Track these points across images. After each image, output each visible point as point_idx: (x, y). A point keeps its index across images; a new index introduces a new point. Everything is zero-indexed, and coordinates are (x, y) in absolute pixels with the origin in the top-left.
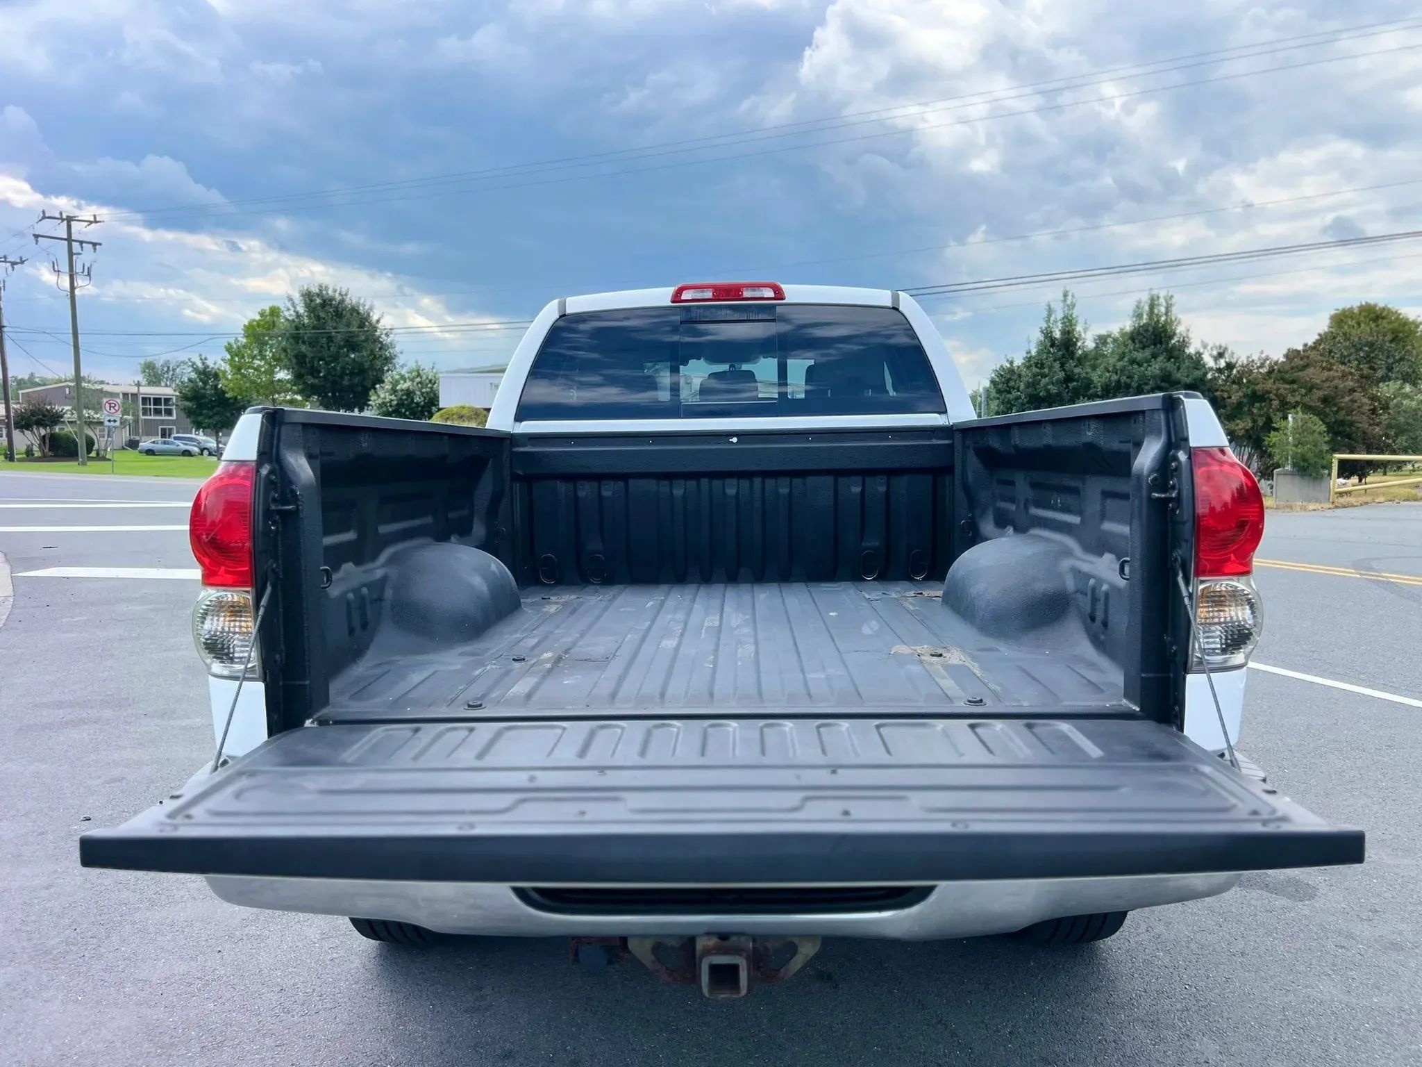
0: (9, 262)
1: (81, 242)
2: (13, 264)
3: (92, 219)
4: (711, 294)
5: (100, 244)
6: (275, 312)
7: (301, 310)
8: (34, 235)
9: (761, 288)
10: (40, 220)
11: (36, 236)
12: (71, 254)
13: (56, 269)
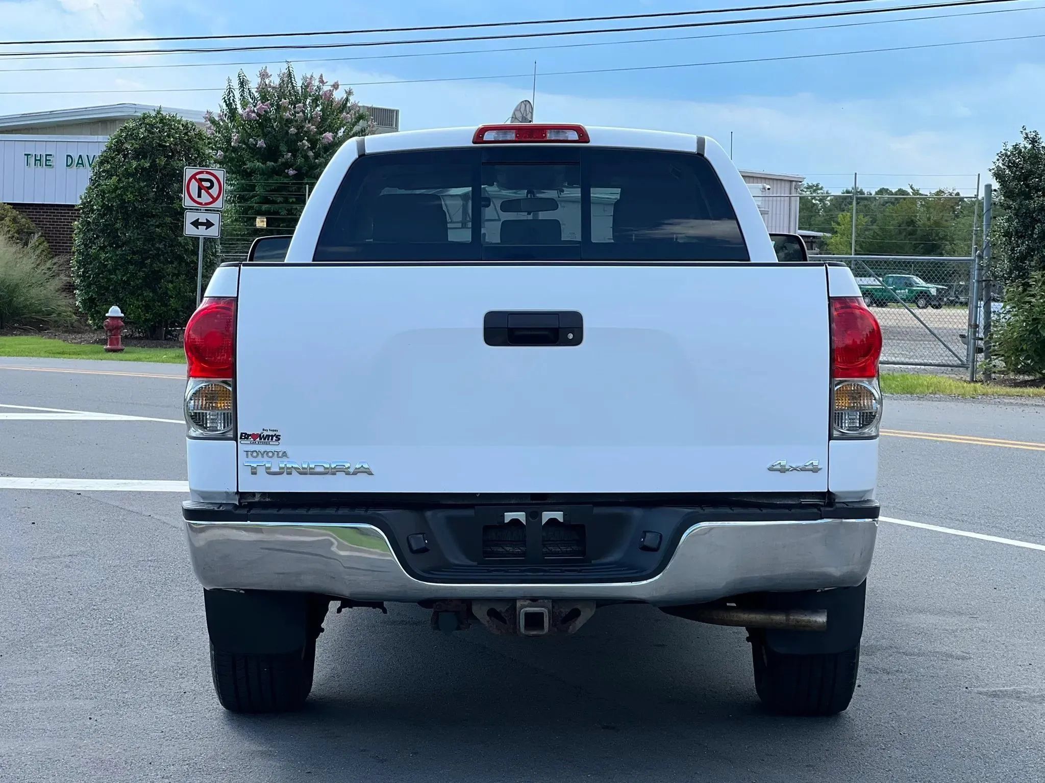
4: (514, 135)
9: (567, 131)
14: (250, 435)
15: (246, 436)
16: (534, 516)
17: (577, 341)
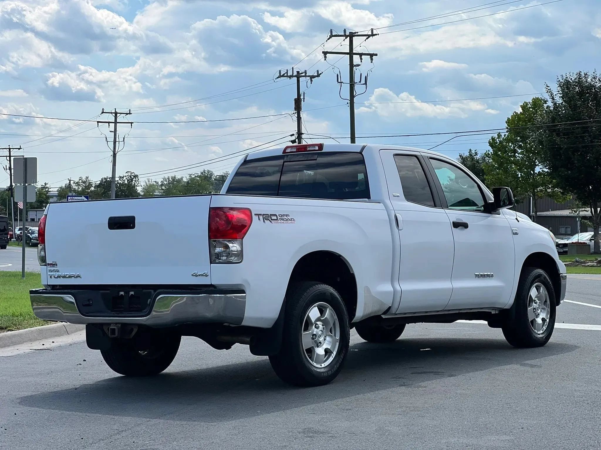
0: (309, 76)
1: (361, 55)
2: (312, 77)
3: (370, 33)
5: (376, 55)
6: (537, 103)
7: (559, 101)
8: (323, 52)
9: (315, 146)
10: (329, 39)
11: (325, 53)
12: (352, 65)
13: (339, 81)
14: (50, 264)
15: (49, 264)
16: (127, 293)
17: (133, 227)
